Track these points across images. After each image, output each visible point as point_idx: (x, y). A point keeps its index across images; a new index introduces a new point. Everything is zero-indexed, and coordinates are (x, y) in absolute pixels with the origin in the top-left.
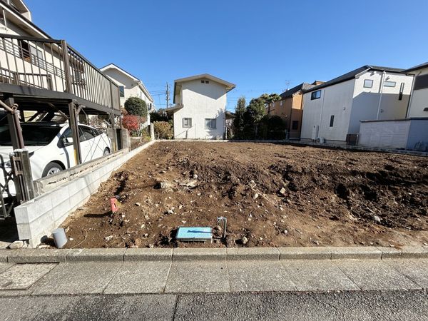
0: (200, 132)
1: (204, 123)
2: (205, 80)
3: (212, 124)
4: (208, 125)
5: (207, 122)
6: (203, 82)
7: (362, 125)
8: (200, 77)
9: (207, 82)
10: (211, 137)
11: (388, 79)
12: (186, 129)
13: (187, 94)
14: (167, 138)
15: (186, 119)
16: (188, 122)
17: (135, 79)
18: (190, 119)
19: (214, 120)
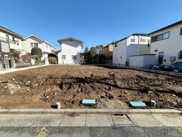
0: (69, 61)
1: (71, 57)
2: (71, 40)
3: (75, 58)
4: (73, 58)
5: (73, 57)
6: (70, 41)
7: (130, 57)
8: (68, 39)
9: (72, 41)
10: (74, 63)
11: (142, 38)
12: (63, 60)
13: (63, 45)
14: (55, 64)
15: (63, 56)
16: (64, 57)
17: (42, 40)
18: (65, 56)
19: (75, 56)
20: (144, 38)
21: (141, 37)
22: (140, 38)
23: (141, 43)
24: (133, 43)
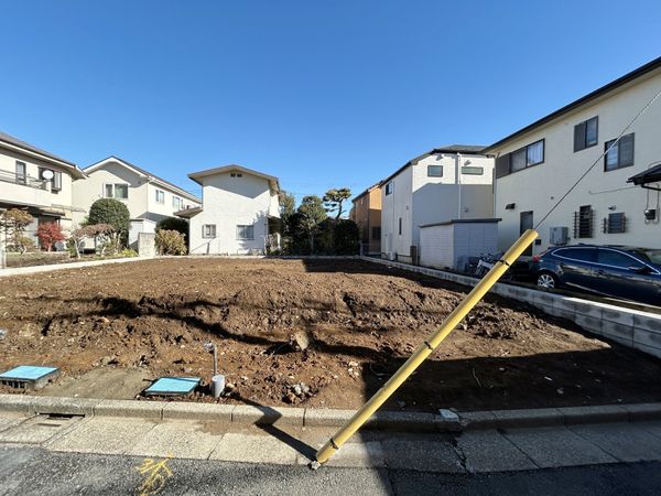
0: (229, 245)
1: (235, 232)
2: (235, 173)
3: (247, 233)
4: (242, 234)
5: (241, 230)
6: (233, 175)
8: (226, 170)
9: (240, 176)
10: (246, 252)
11: (468, 163)
12: (208, 240)
13: (211, 193)
14: (178, 253)
15: (208, 226)
16: (211, 230)
17: (142, 175)
18: (214, 227)
19: (250, 227)
20: (476, 161)
21: (463, 159)
22: (461, 164)
23: (466, 180)
24: (435, 180)
